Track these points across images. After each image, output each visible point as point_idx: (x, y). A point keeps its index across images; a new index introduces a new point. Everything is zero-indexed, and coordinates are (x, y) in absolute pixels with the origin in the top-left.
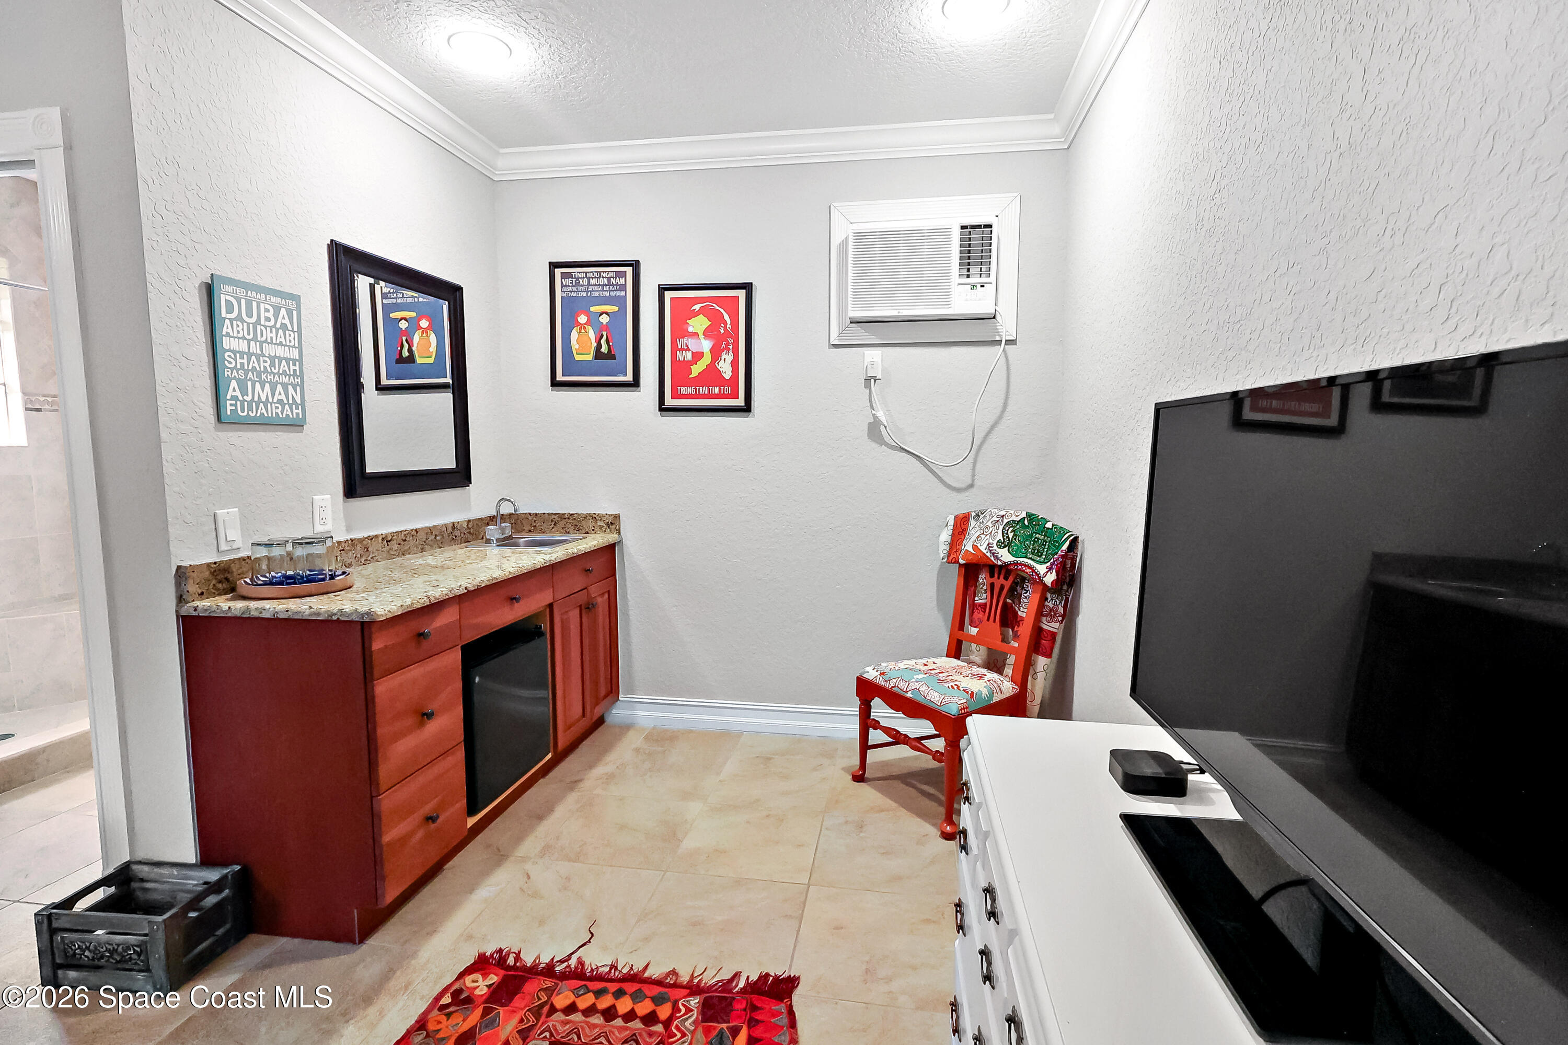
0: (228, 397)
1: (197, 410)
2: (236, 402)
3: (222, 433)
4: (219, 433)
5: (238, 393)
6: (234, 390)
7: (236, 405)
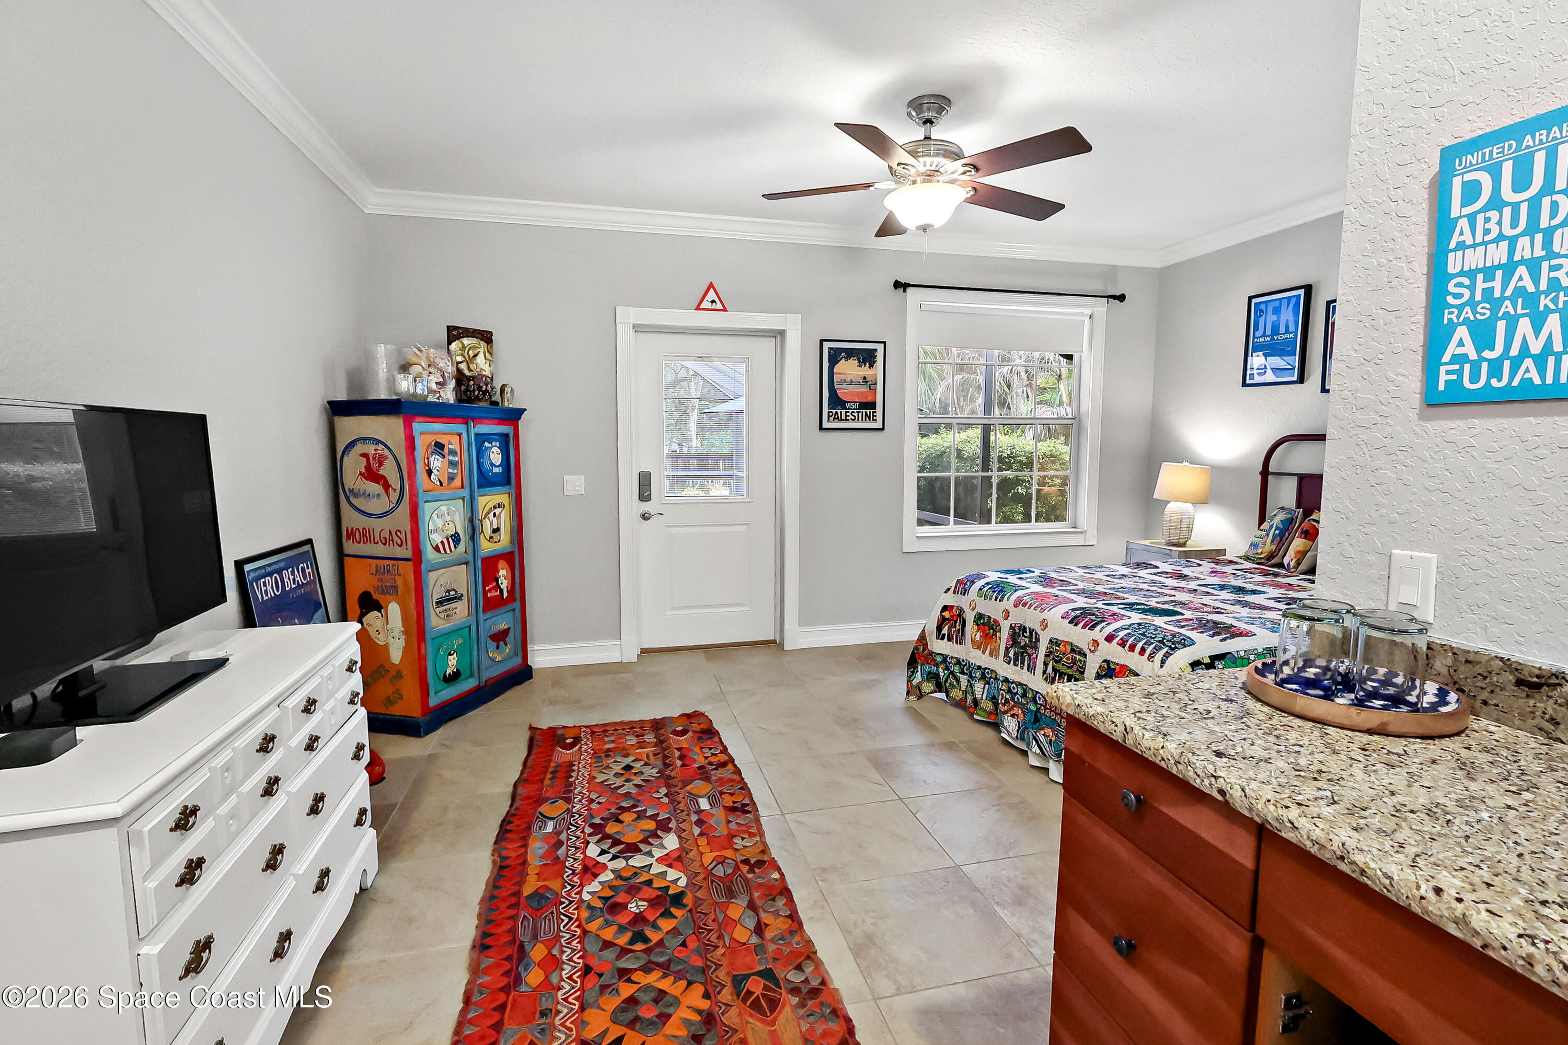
0: (1446, 358)
1: (1392, 387)
2: (1462, 368)
3: (1434, 423)
4: (1428, 424)
5: (1470, 350)
6: (1461, 344)
7: (1460, 373)
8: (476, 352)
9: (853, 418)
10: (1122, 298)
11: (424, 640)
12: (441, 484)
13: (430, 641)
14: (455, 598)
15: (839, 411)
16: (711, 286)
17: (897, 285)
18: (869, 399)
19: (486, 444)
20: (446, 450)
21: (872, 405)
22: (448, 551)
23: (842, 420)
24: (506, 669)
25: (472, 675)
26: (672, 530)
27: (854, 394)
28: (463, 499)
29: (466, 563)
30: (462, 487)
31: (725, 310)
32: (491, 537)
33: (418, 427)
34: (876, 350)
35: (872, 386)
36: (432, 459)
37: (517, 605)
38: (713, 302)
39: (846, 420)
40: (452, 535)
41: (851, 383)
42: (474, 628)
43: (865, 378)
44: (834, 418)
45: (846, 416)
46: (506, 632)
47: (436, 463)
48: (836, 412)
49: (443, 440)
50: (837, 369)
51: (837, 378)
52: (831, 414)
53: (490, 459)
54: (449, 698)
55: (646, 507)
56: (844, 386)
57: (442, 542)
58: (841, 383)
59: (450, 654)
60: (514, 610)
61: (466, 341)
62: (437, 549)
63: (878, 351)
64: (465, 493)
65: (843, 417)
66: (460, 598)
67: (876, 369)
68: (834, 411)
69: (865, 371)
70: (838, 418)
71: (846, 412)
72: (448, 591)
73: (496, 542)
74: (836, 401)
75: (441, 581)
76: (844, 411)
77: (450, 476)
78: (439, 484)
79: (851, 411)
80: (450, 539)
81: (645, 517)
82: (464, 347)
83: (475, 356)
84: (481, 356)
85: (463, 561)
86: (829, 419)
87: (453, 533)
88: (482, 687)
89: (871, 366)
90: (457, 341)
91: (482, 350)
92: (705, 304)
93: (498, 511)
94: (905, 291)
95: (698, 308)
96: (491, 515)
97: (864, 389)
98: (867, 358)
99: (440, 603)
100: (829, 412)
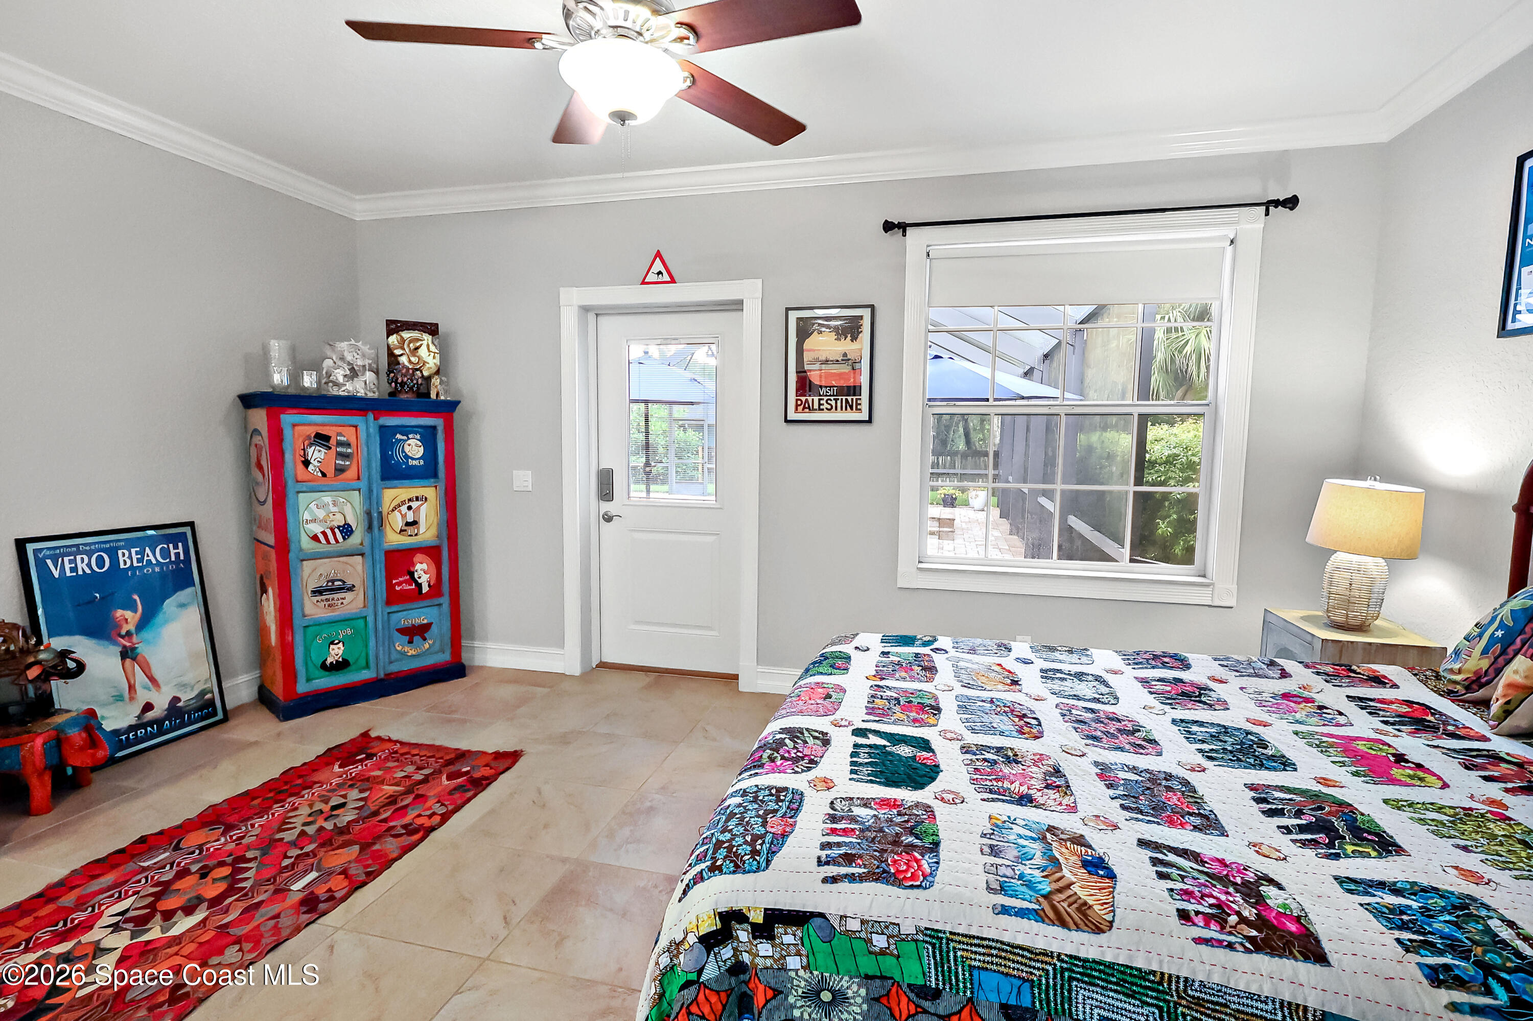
8: (418, 344)
9: (829, 407)
10: (1292, 203)
11: (291, 627)
12: (324, 475)
13: (302, 630)
14: (343, 588)
15: (810, 399)
16: (658, 255)
17: (888, 226)
18: (851, 382)
19: (399, 436)
20: (333, 442)
21: (854, 390)
22: (332, 541)
23: (813, 409)
24: (423, 665)
25: (367, 666)
26: (637, 535)
27: (829, 375)
28: (359, 490)
29: (362, 555)
30: (359, 479)
31: (673, 281)
32: (402, 531)
33: (287, 419)
34: (861, 317)
35: (854, 365)
36: (310, 451)
37: (445, 600)
38: (660, 273)
39: (820, 409)
40: (339, 527)
41: (826, 362)
42: (370, 619)
43: (845, 355)
44: (804, 408)
45: (820, 404)
46: (426, 628)
47: (316, 454)
48: (806, 400)
49: (324, 431)
50: (808, 344)
51: (807, 357)
52: (799, 402)
53: (403, 451)
54: (325, 687)
55: (606, 507)
56: (817, 366)
57: (324, 533)
58: (812, 363)
59: (332, 643)
60: (440, 605)
61: (406, 335)
62: (315, 538)
63: (865, 318)
64: (363, 484)
65: (816, 406)
66: (351, 589)
67: (861, 342)
68: (803, 399)
69: (846, 346)
70: (808, 408)
71: (820, 400)
72: (333, 581)
73: (411, 536)
74: (805, 385)
75: (321, 570)
76: (816, 399)
77: (339, 467)
78: (320, 474)
79: (826, 398)
80: (337, 530)
81: (608, 519)
82: (403, 340)
83: (417, 348)
84: (424, 348)
85: (359, 553)
86: (797, 409)
87: (342, 523)
88: (382, 680)
89: (854, 339)
90: (395, 335)
91: (425, 343)
92: (651, 277)
93: (414, 505)
94: (904, 235)
95: (643, 283)
96: (404, 509)
97: (845, 369)
98: (851, 329)
99: (318, 592)
100: (797, 400)
